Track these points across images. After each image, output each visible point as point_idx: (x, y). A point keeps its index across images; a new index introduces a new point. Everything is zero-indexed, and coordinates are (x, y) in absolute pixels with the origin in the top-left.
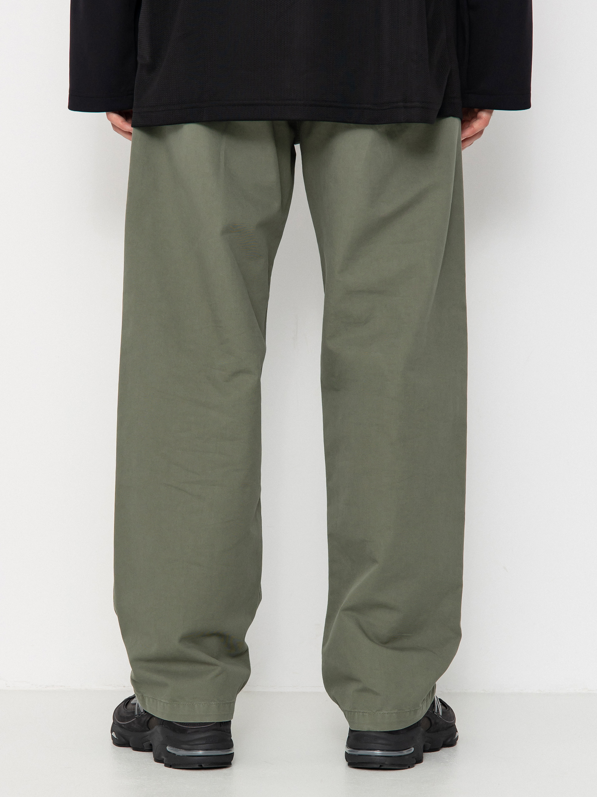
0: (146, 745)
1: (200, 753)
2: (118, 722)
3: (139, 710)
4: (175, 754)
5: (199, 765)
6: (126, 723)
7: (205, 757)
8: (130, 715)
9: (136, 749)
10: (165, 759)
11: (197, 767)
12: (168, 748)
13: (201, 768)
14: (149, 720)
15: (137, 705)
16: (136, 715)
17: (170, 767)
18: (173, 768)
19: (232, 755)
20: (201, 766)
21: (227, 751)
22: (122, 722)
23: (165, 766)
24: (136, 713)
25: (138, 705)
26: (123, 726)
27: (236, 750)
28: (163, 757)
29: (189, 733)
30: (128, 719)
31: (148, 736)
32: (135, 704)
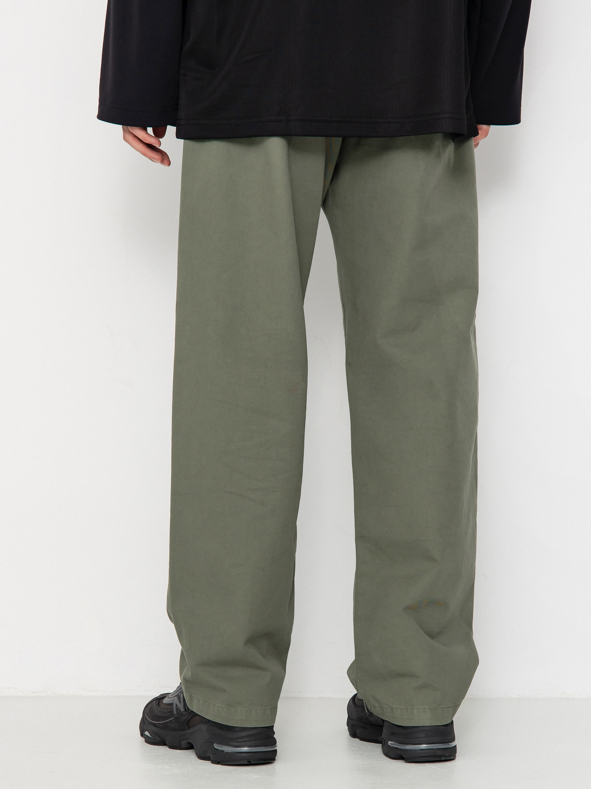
0: (184, 743)
1: (245, 749)
2: (152, 721)
3: (178, 709)
4: (223, 751)
5: (248, 762)
6: (161, 722)
7: (251, 754)
8: (167, 715)
9: (172, 747)
10: (212, 756)
11: (246, 763)
12: (216, 746)
13: (249, 764)
14: (190, 719)
15: (174, 705)
16: (175, 715)
17: (218, 763)
18: (221, 765)
19: (275, 751)
20: (250, 762)
21: (272, 747)
22: (157, 721)
23: (212, 763)
24: (175, 713)
25: (176, 705)
26: (158, 725)
27: (280, 747)
28: (209, 754)
29: (237, 730)
30: (164, 718)
31: (188, 734)
32: (172, 704)
